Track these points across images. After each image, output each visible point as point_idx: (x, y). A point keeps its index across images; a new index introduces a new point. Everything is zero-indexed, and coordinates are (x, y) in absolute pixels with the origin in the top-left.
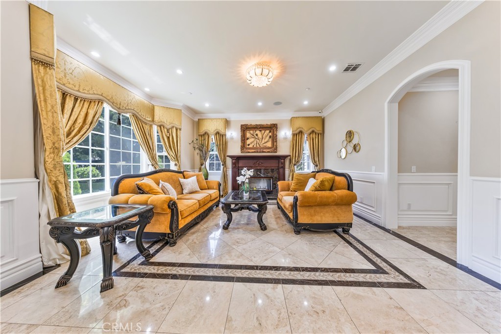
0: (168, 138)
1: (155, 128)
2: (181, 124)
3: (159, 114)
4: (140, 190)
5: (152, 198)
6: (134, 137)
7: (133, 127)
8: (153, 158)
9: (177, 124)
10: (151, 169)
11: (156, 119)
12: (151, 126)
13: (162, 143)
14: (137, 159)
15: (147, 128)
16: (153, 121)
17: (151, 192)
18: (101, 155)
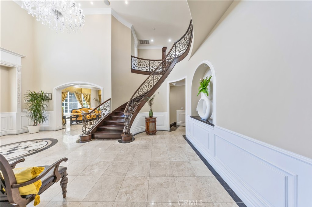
0: (87, 98)
1: (82, 96)
2: (91, 93)
3: (83, 91)
4: (77, 112)
5: (79, 114)
6: (76, 98)
7: (75, 96)
8: (81, 104)
9: (89, 93)
10: (81, 107)
11: (83, 92)
12: (81, 95)
13: (84, 99)
14: (76, 104)
15: (79, 95)
16: (82, 93)
17: (79, 112)
18: (66, 104)
